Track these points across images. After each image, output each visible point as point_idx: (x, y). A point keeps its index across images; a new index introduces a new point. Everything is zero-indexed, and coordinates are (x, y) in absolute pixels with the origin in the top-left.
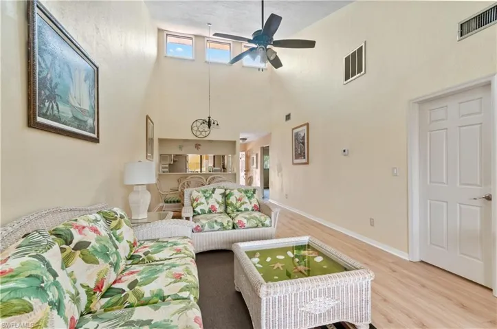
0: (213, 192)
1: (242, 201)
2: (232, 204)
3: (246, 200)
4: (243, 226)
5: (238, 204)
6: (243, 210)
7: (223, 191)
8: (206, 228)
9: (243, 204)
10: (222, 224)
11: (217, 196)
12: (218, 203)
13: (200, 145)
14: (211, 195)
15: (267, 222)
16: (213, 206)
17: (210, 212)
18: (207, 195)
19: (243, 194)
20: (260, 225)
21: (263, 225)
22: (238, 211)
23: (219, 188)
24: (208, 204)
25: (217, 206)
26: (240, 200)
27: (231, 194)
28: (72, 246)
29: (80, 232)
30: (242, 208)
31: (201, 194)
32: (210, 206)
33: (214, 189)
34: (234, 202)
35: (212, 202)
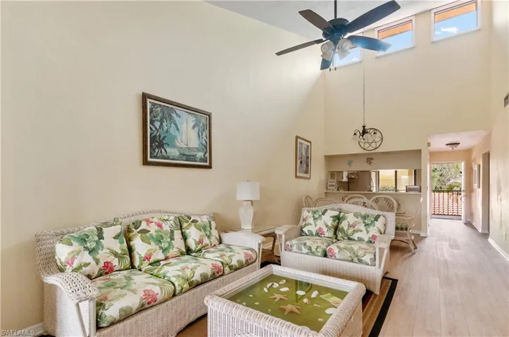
0: (323, 214)
1: (356, 228)
2: (342, 230)
3: (362, 227)
4: (333, 256)
5: (350, 231)
6: (356, 239)
7: (336, 213)
8: (295, 248)
9: (357, 231)
10: (310, 248)
11: (328, 219)
12: (327, 226)
13: (372, 159)
14: (320, 216)
15: (367, 258)
16: (320, 229)
17: (317, 234)
18: (316, 216)
19: (360, 220)
20: (356, 259)
21: (360, 261)
22: (350, 239)
23: (332, 209)
24: (316, 225)
25: (325, 229)
26: (353, 226)
27: (344, 218)
28: (138, 230)
29: (148, 224)
30: (355, 236)
31: (310, 214)
32: (317, 228)
33: (326, 210)
34: (346, 228)
35: (320, 224)
